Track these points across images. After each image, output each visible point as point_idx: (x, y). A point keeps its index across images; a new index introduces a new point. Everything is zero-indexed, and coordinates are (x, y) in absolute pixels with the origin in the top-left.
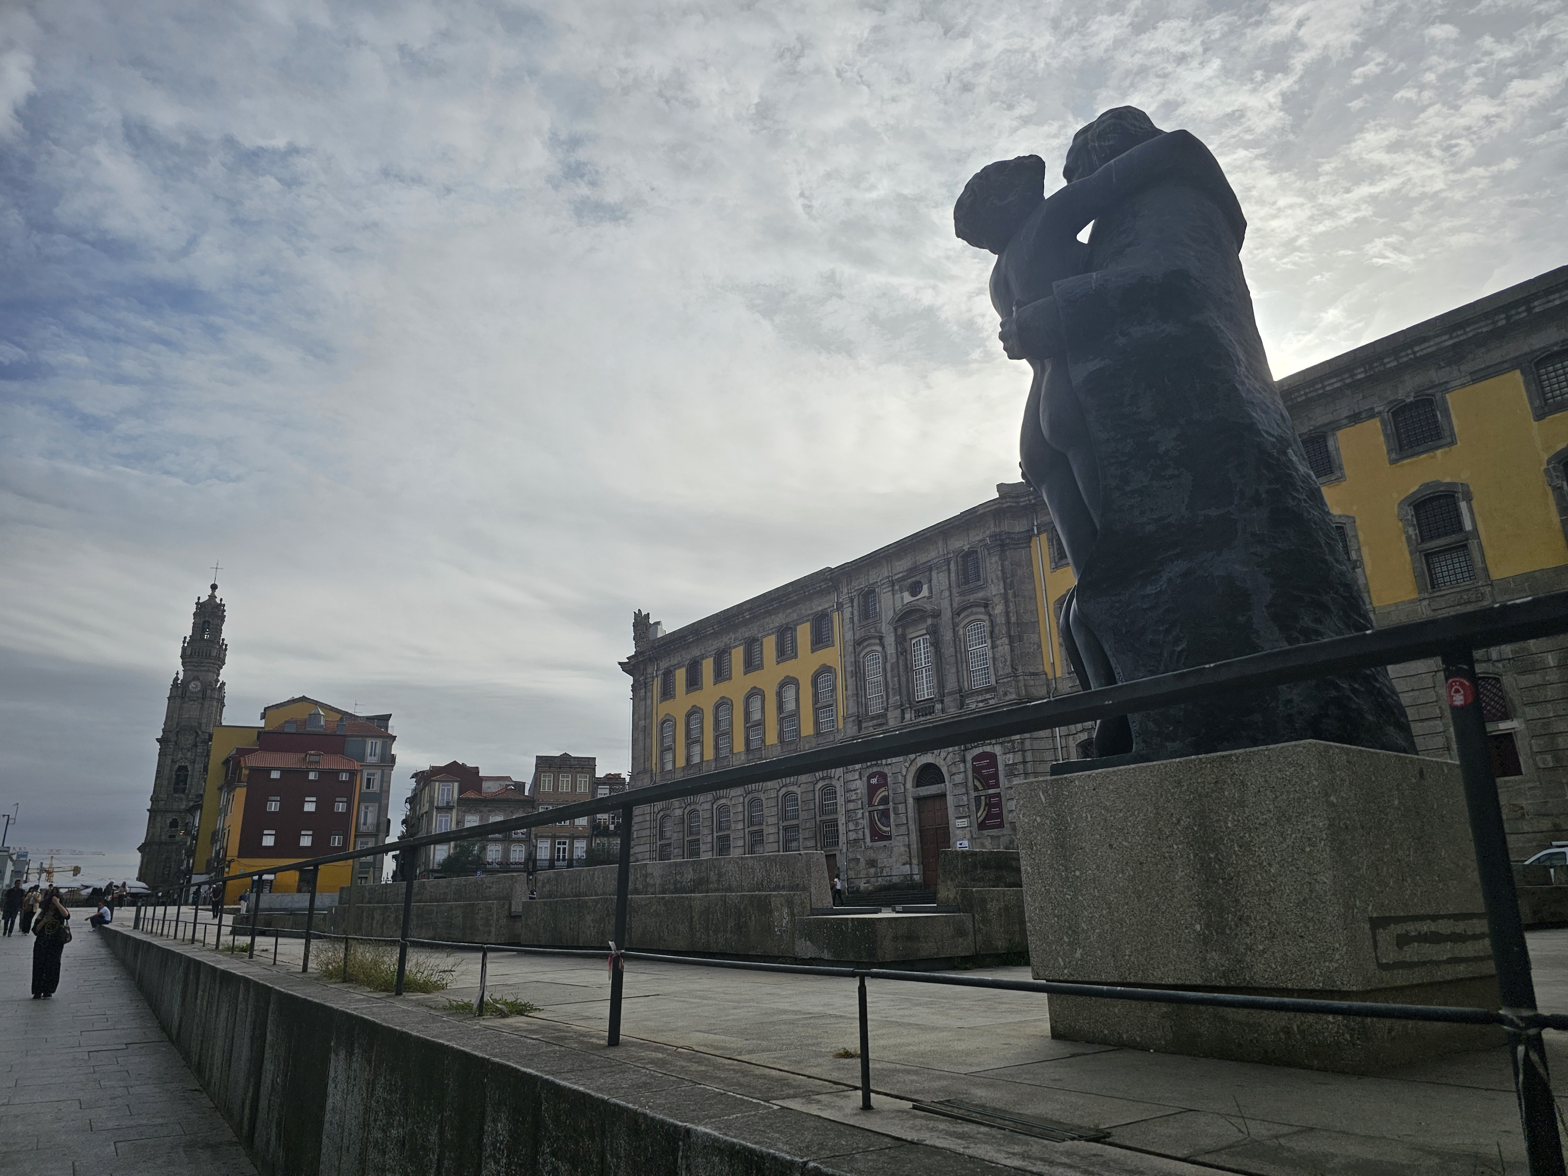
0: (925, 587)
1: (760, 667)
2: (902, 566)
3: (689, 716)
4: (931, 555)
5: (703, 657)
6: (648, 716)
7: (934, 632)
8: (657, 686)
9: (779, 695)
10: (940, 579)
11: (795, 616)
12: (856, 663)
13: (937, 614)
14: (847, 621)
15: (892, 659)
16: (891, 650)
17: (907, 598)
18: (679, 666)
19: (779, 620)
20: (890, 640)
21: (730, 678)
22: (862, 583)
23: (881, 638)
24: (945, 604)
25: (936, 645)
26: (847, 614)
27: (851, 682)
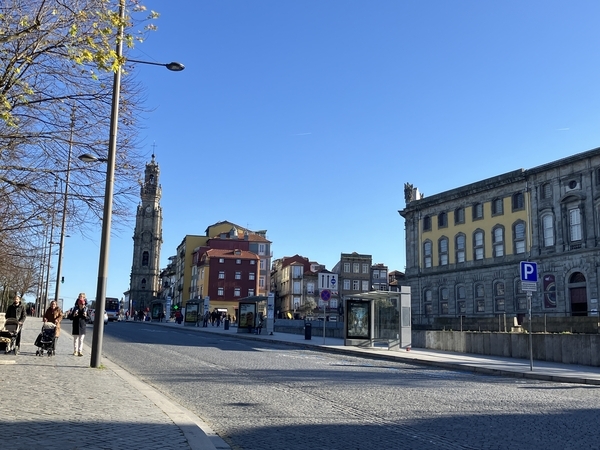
0: (578, 184)
1: (482, 218)
2: (565, 171)
3: (440, 241)
4: (581, 167)
5: (448, 211)
6: (416, 239)
7: (582, 207)
8: (421, 224)
9: (493, 233)
10: (586, 181)
11: (502, 193)
12: (538, 220)
13: (584, 199)
14: (533, 198)
15: (558, 220)
16: (558, 215)
17: (568, 189)
18: (434, 214)
19: (493, 194)
20: (558, 209)
21: (464, 223)
22: (542, 178)
23: (553, 208)
24: (589, 194)
25: (583, 214)
26: (534, 195)
27: (535, 230)
